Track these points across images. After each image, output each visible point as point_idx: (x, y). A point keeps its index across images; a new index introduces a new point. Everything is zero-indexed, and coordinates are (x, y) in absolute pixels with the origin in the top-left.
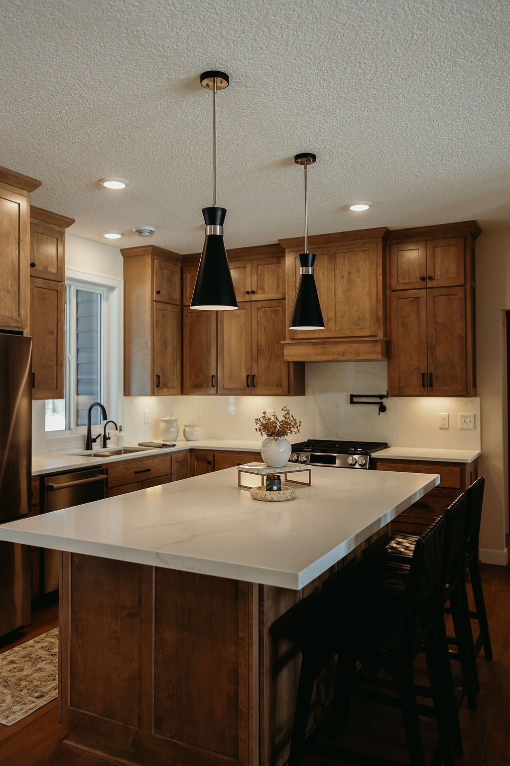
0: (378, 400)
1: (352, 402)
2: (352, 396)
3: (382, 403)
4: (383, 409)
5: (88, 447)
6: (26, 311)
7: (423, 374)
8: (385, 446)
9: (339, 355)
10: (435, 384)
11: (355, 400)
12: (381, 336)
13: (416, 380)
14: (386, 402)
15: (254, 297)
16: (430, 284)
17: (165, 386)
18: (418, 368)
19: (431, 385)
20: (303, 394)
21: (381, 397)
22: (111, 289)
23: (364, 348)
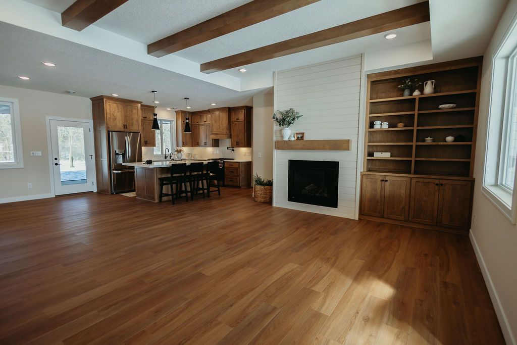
1: (228, 149)
2: (227, 147)
5: (166, 158)
6: (140, 128)
7: (237, 142)
8: (233, 159)
10: (239, 144)
12: (228, 132)
14: (234, 149)
15: (206, 123)
16: (238, 120)
17: (186, 144)
20: (218, 147)
21: (233, 147)
22: (173, 121)
23: (224, 136)
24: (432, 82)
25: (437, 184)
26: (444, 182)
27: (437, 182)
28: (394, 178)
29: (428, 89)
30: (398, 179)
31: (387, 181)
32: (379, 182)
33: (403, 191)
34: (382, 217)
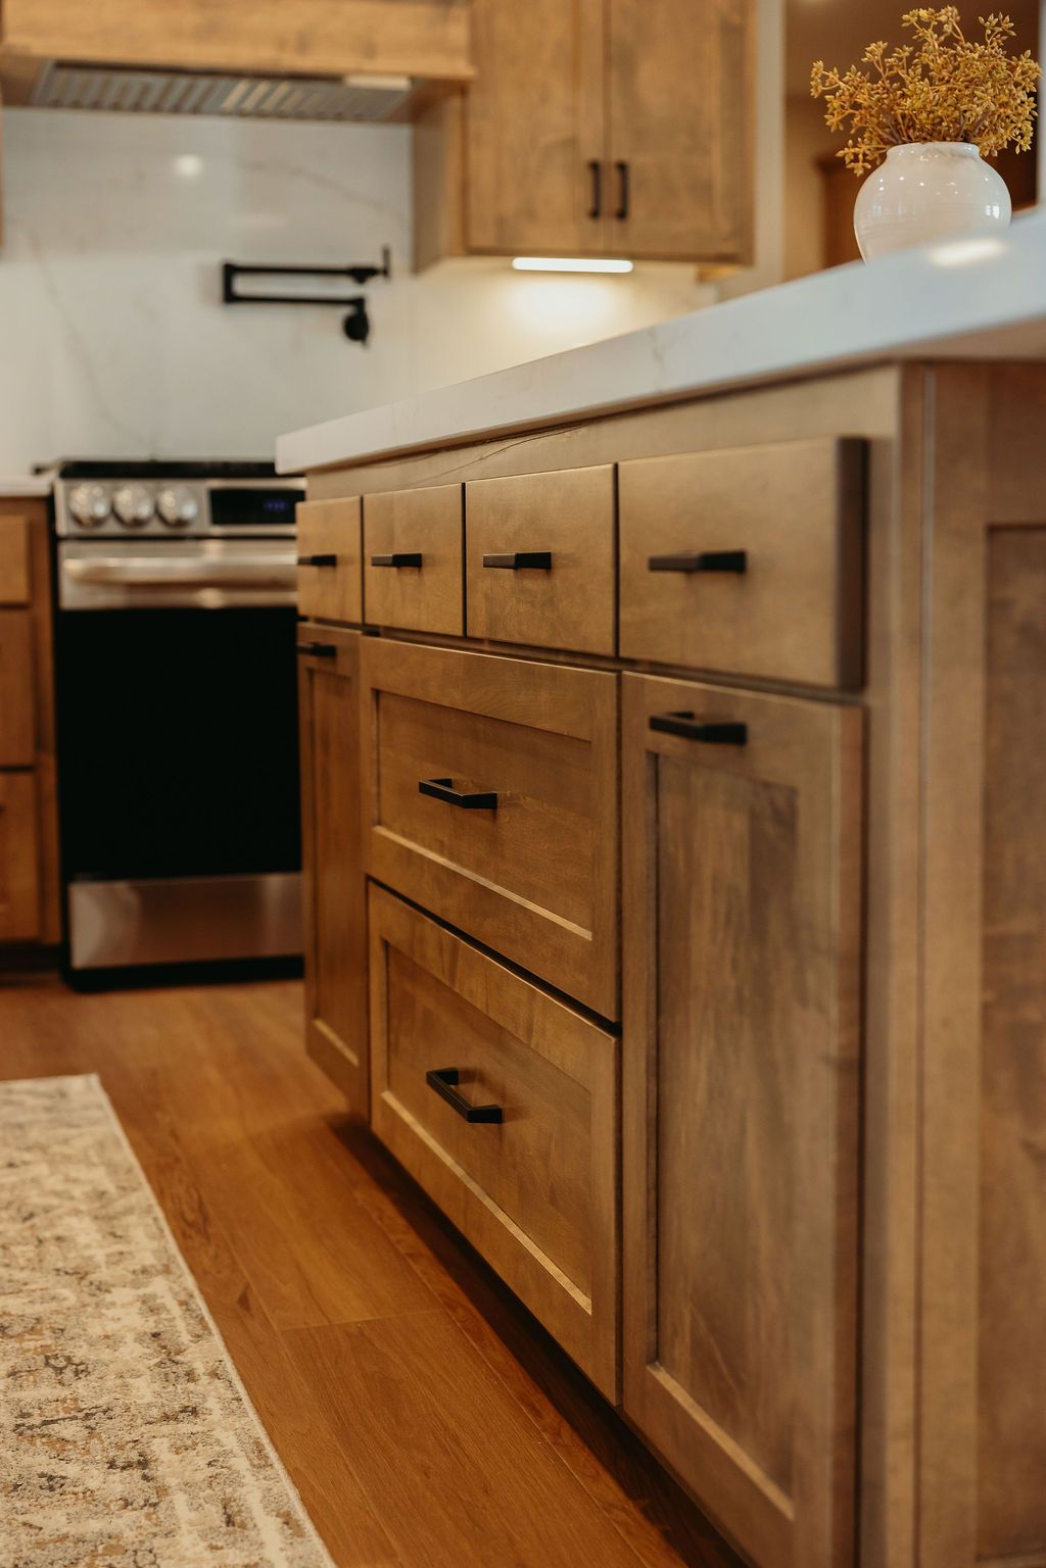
0: (347, 288)
1: (230, 297)
2: (230, 271)
3: (359, 303)
4: (357, 328)
7: (595, 167)
9: (282, 44)
10: (637, 210)
11: (242, 285)
13: (562, 191)
14: (376, 297)
18: (572, 143)
19: (622, 214)
21: (361, 274)
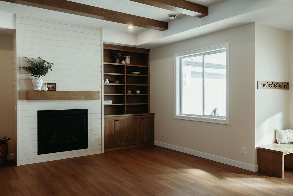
24: (129, 57)
25: (142, 119)
26: (144, 117)
27: (141, 117)
28: (121, 118)
29: (128, 61)
30: (124, 118)
31: (118, 120)
32: (113, 122)
33: (126, 126)
34: (117, 146)
